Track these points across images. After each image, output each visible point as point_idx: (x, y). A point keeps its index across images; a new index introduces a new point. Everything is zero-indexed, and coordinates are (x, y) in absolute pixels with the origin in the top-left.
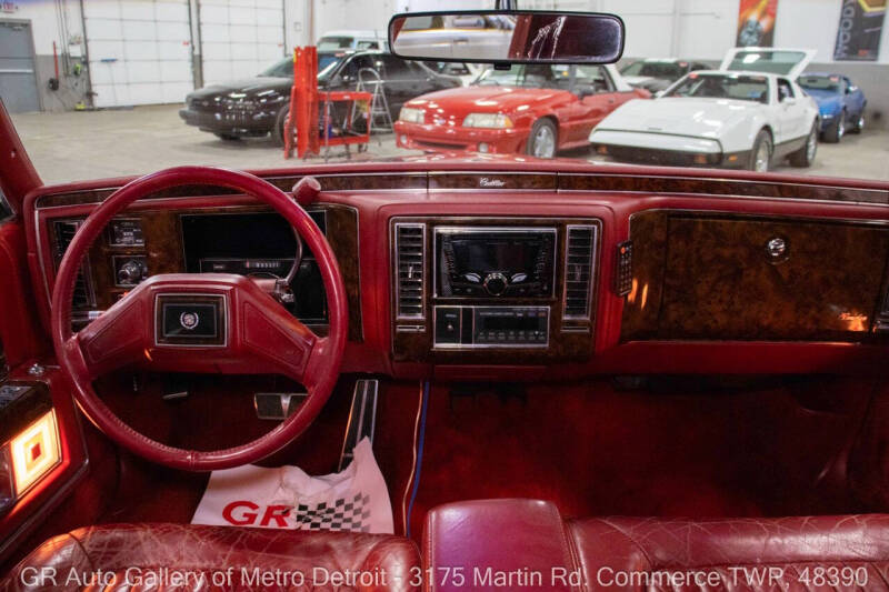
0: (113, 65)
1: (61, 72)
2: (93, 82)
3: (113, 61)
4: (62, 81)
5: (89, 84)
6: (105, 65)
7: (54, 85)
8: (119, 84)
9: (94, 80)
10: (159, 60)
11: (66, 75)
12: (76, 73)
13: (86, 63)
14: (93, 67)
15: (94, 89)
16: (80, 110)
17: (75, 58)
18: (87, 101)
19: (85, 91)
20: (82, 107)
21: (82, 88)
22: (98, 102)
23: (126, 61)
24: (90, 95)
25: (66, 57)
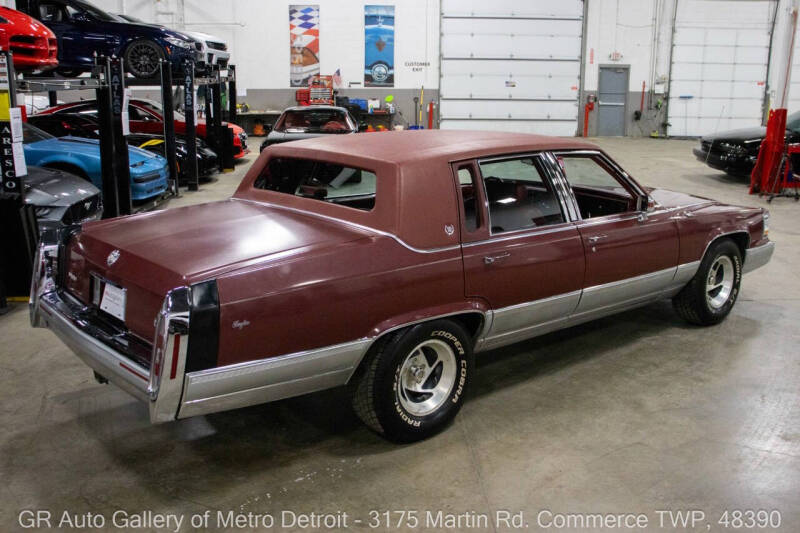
0: (689, 101)
1: (645, 106)
2: (669, 115)
3: (690, 97)
4: (645, 113)
5: (666, 117)
6: (683, 101)
7: (638, 116)
8: (691, 117)
9: (671, 113)
10: (732, 99)
11: (650, 109)
12: (657, 107)
13: (666, 98)
14: (672, 103)
15: (670, 121)
16: (654, 137)
17: (659, 94)
18: (661, 129)
19: (661, 121)
20: (655, 135)
21: (660, 119)
22: (671, 132)
23: (701, 98)
24: (665, 125)
25: (652, 93)
